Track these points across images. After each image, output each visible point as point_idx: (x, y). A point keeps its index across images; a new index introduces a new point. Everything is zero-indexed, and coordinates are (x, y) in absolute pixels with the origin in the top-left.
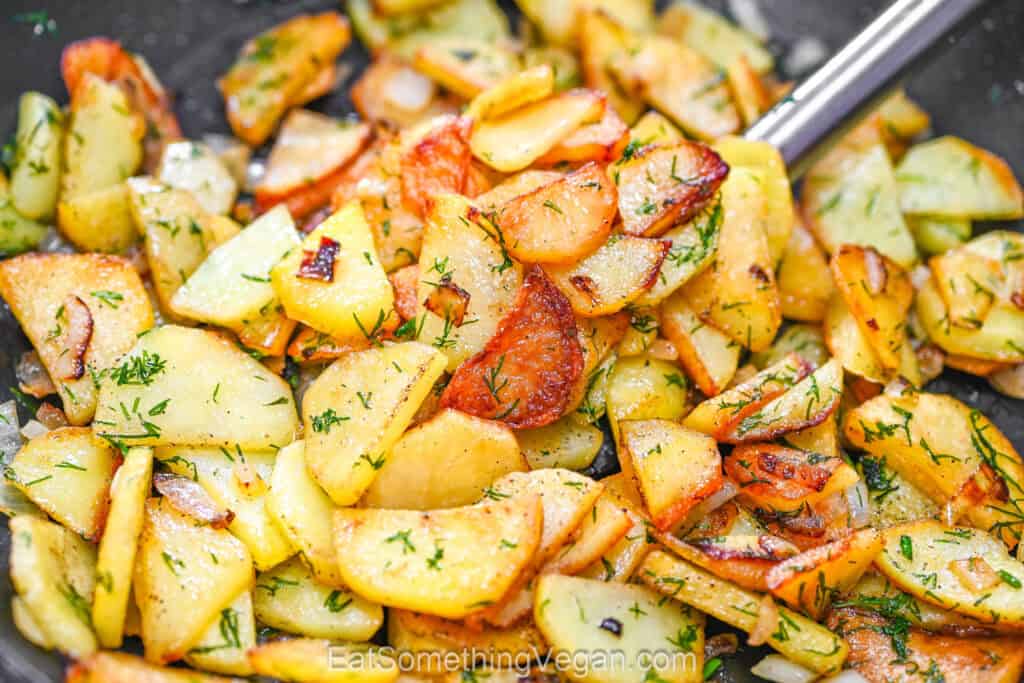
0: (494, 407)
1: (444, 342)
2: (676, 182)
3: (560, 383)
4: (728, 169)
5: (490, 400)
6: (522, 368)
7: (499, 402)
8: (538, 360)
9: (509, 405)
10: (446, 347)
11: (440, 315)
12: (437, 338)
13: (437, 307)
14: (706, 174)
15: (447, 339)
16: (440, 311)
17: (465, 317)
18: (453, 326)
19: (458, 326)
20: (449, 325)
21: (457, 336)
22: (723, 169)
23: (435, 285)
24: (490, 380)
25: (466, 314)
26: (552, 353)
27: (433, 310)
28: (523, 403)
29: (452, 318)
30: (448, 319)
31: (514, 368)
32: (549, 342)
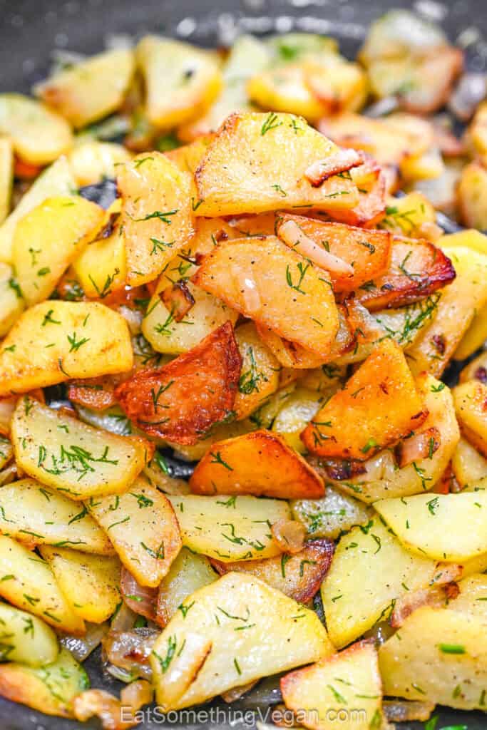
0: (151, 414)
1: (163, 329)
2: (402, 273)
3: (208, 420)
4: (454, 276)
5: (150, 408)
6: (185, 395)
7: (156, 412)
8: (199, 395)
9: (163, 418)
10: (163, 334)
11: (167, 308)
12: (159, 325)
13: (168, 300)
14: (430, 275)
15: (166, 328)
16: (169, 304)
17: (185, 317)
18: (174, 321)
19: (178, 322)
20: (172, 318)
21: (174, 329)
22: (448, 275)
23: (173, 283)
24: (156, 393)
25: (187, 315)
26: (211, 394)
27: (164, 301)
28: (174, 422)
29: (175, 314)
30: (172, 313)
31: (178, 394)
32: (212, 385)
